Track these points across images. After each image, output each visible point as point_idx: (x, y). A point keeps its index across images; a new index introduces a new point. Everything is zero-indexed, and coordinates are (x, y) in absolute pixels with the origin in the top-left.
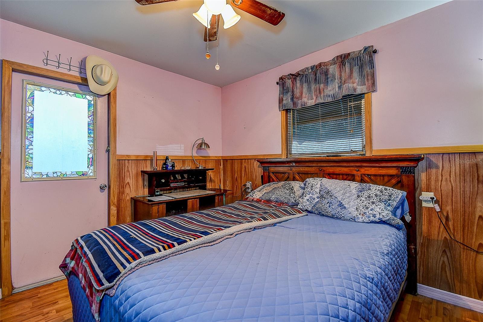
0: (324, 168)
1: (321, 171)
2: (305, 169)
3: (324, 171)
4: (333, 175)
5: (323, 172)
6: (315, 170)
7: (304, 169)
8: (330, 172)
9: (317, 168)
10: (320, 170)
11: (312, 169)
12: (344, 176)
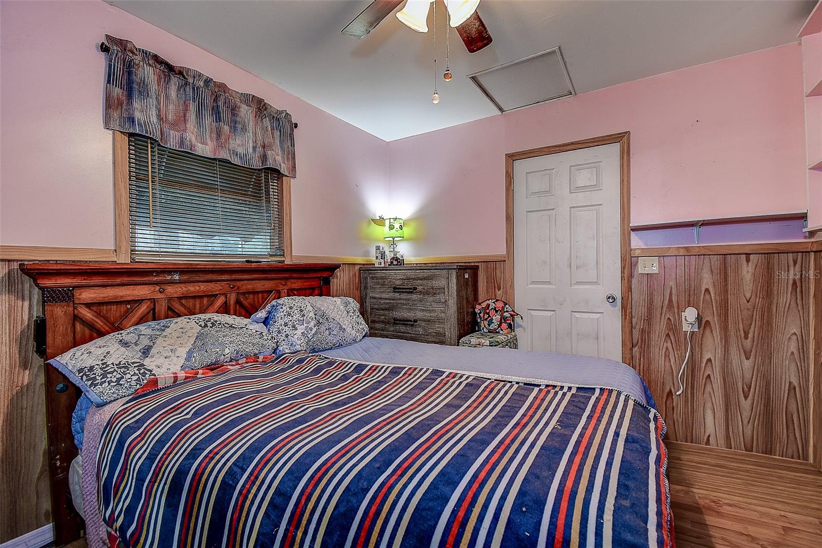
0: (239, 284)
1: (234, 289)
2: (199, 286)
3: (238, 288)
4: (248, 294)
5: (237, 291)
6: (221, 288)
7: (198, 288)
8: (248, 289)
9: (225, 283)
10: (232, 288)
11: (216, 285)
12: (264, 294)
